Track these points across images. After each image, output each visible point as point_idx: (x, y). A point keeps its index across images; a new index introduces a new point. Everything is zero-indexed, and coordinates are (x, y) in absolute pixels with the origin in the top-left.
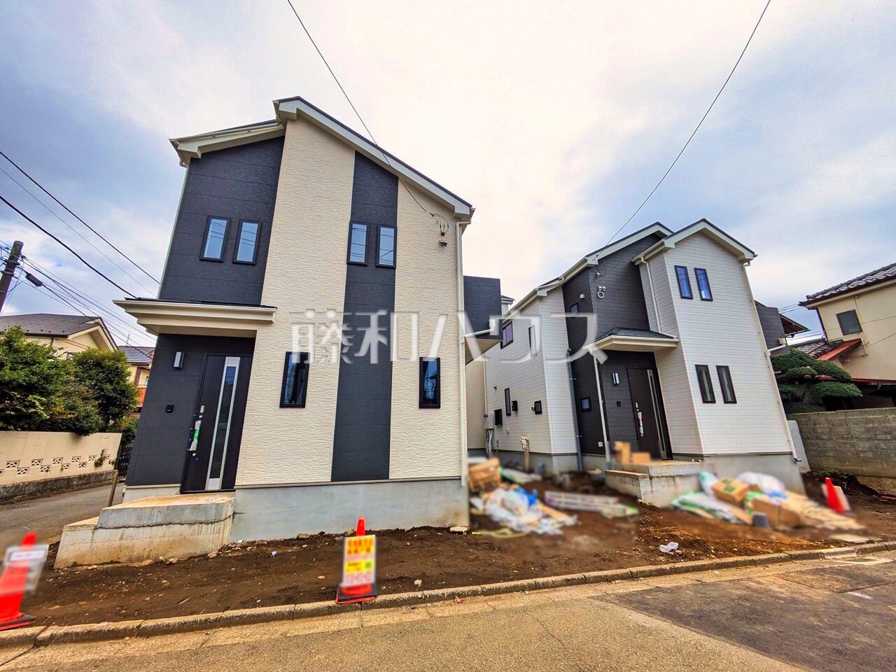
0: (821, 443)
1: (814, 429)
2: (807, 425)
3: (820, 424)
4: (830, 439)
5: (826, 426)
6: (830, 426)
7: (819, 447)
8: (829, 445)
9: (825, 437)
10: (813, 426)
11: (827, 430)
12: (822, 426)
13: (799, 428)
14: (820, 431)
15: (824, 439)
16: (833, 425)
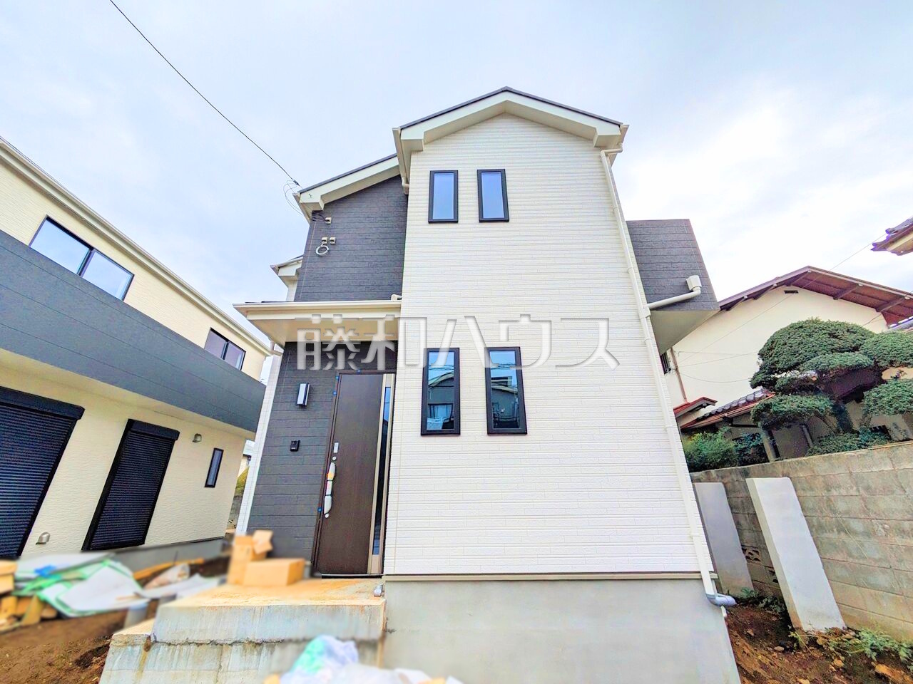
0: (852, 541)
1: (829, 500)
2: (812, 489)
3: (839, 487)
4: (869, 534)
5: (853, 492)
6: (862, 492)
7: (850, 555)
8: (872, 550)
9: (857, 525)
10: (825, 493)
11: (856, 505)
12: (843, 492)
13: (798, 497)
14: (841, 506)
15: (855, 533)
16: (868, 489)
